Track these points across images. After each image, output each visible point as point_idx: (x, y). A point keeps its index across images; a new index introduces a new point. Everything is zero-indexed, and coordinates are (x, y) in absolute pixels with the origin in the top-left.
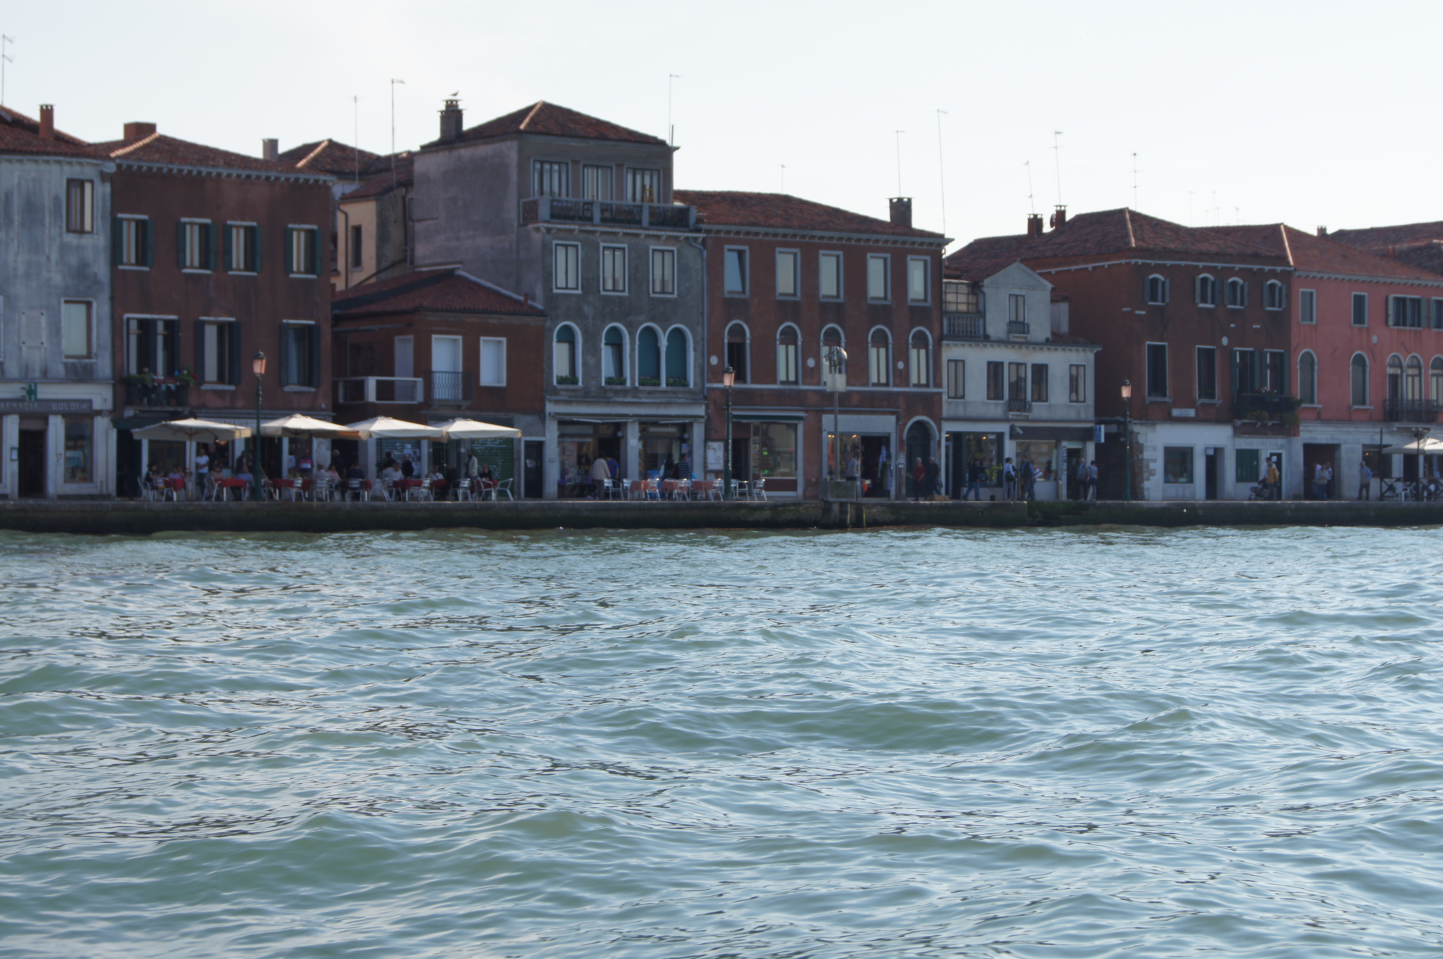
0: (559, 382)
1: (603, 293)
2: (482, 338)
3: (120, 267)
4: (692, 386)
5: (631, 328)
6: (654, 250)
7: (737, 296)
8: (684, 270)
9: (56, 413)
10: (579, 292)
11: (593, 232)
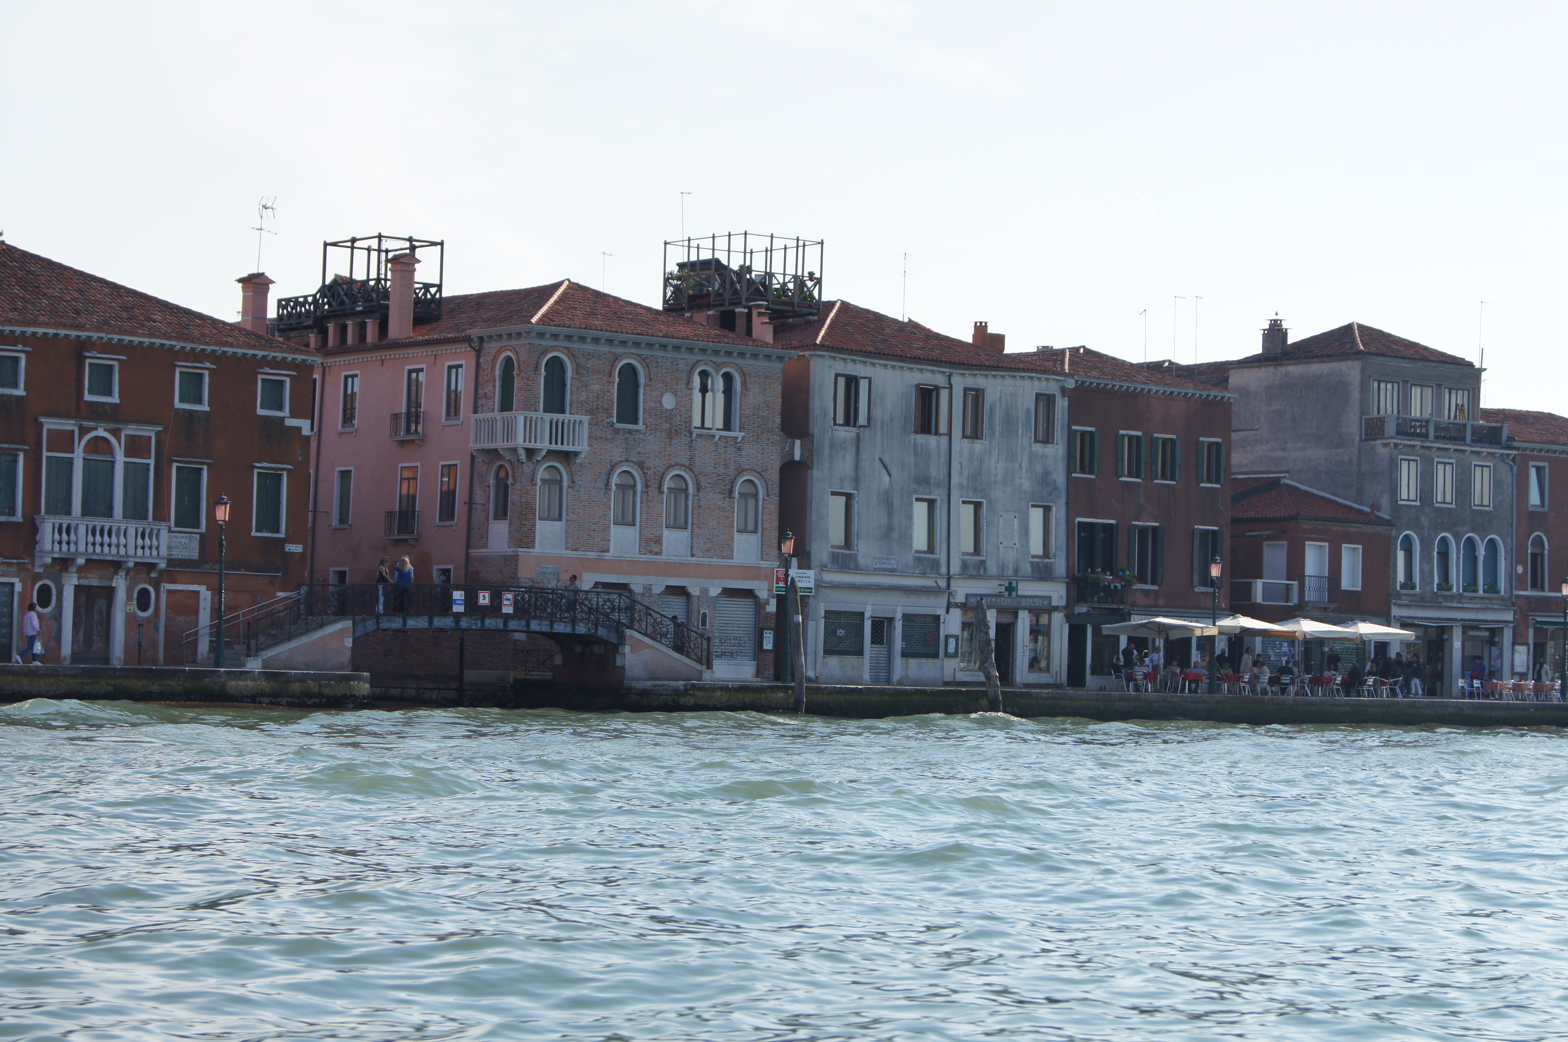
0: (1401, 588)
1: (1436, 505)
2: (1344, 545)
3: (1073, 475)
4: (1502, 593)
5: (1457, 537)
6: (1475, 466)
7: (1538, 510)
8: (1497, 484)
9: (1024, 609)
10: (1418, 503)
11: (1429, 448)
